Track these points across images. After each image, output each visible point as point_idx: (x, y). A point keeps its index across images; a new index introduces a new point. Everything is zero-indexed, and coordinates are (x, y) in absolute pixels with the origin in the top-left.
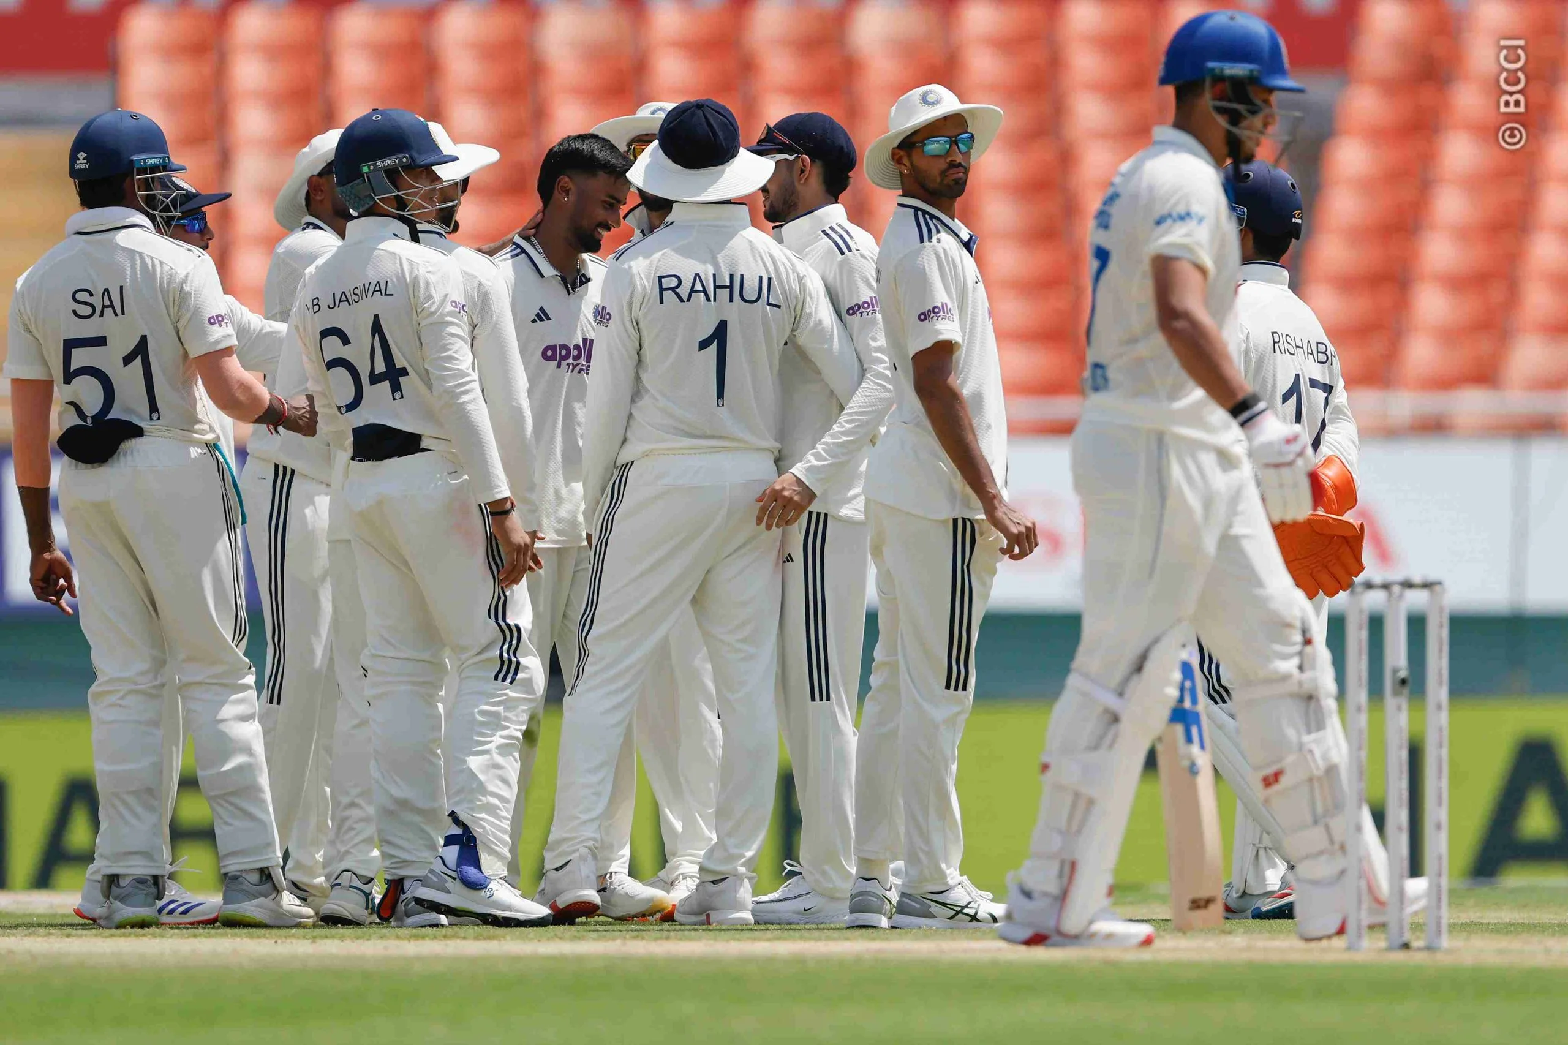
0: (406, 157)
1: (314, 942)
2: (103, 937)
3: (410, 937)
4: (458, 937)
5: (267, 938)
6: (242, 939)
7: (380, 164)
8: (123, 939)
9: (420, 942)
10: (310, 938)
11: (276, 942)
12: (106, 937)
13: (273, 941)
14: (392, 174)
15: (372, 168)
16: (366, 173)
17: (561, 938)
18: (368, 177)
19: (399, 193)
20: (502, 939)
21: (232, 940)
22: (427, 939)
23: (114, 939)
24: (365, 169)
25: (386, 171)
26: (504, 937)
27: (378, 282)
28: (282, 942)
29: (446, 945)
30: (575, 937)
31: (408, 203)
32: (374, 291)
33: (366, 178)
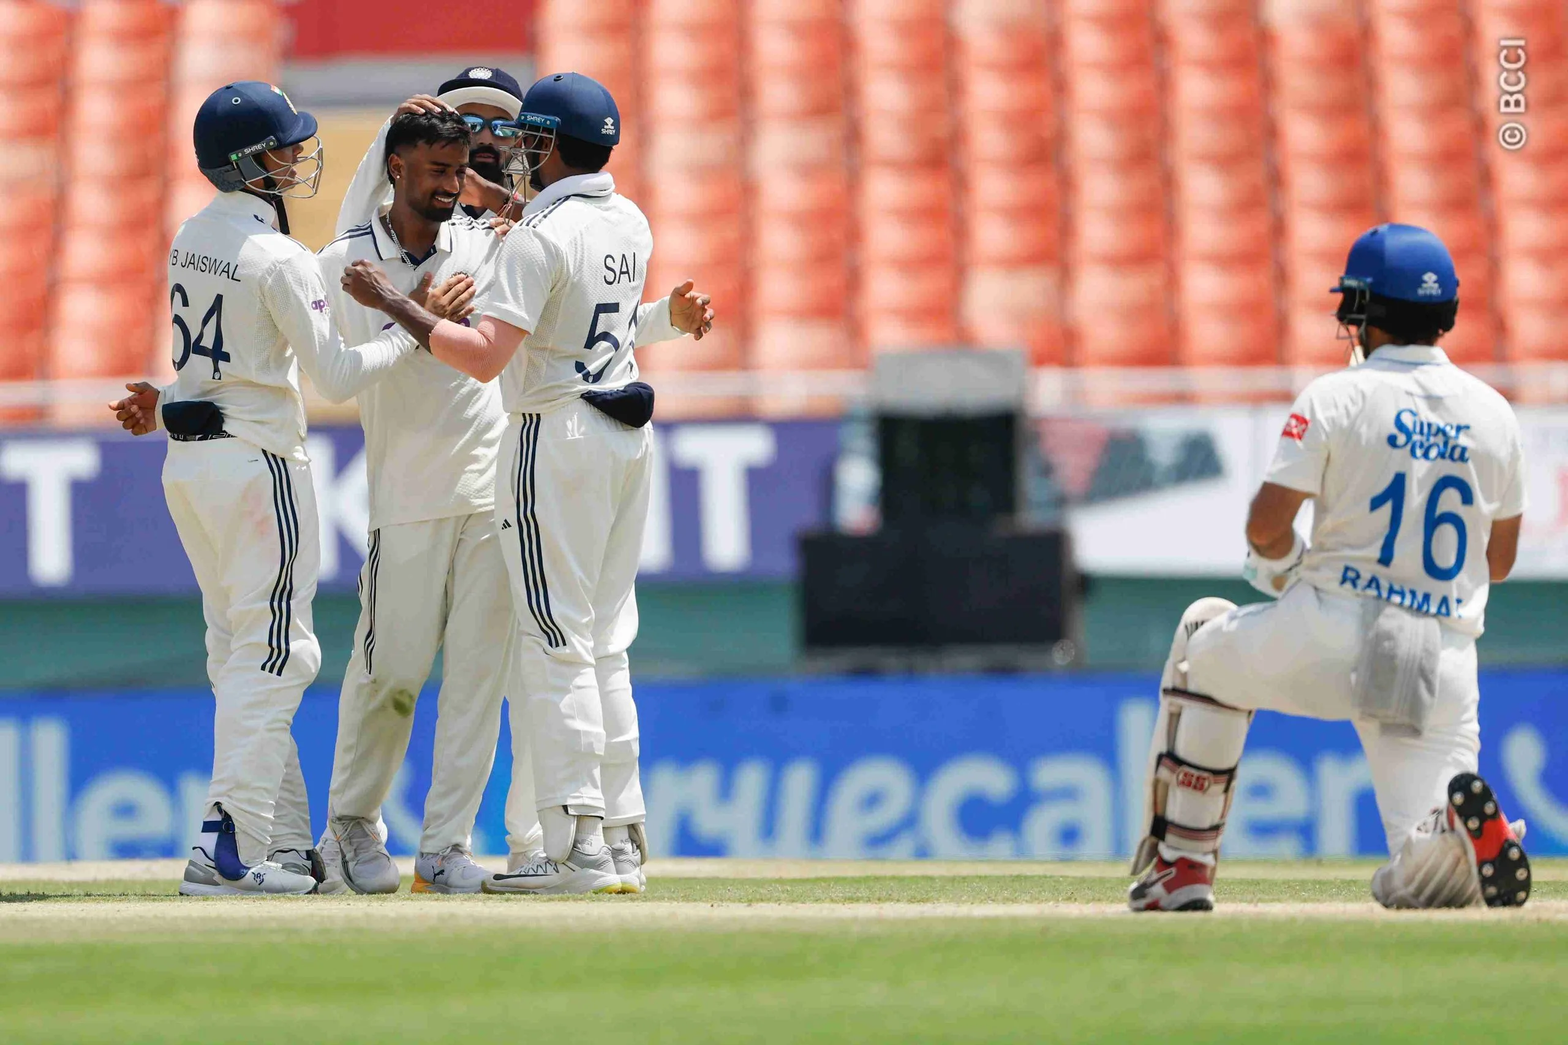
0: (272, 141)
1: (750, 905)
2: (541, 901)
3: (845, 901)
4: (892, 900)
5: (703, 901)
6: (678, 903)
7: (247, 151)
8: (562, 903)
9: (855, 905)
10: (745, 902)
11: (712, 906)
12: (545, 901)
13: (710, 905)
14: (259, 157)
15: (240, 155)
16: (235, 161)
17: (993, 900)
18: (237, 164)
19: (269, 174)
20: (935, 901)
21: (668, 904)
22: (861, 902)
23: (553, 903)
24: (234, 157)
25: (253, 156)
26: (938, 900)
27: (229, 263)
28: (719, 906)
29: (881, 908)
30: (1008, 899)
31: (277, 182)
32: (223, 271)
33: (234, 164)
